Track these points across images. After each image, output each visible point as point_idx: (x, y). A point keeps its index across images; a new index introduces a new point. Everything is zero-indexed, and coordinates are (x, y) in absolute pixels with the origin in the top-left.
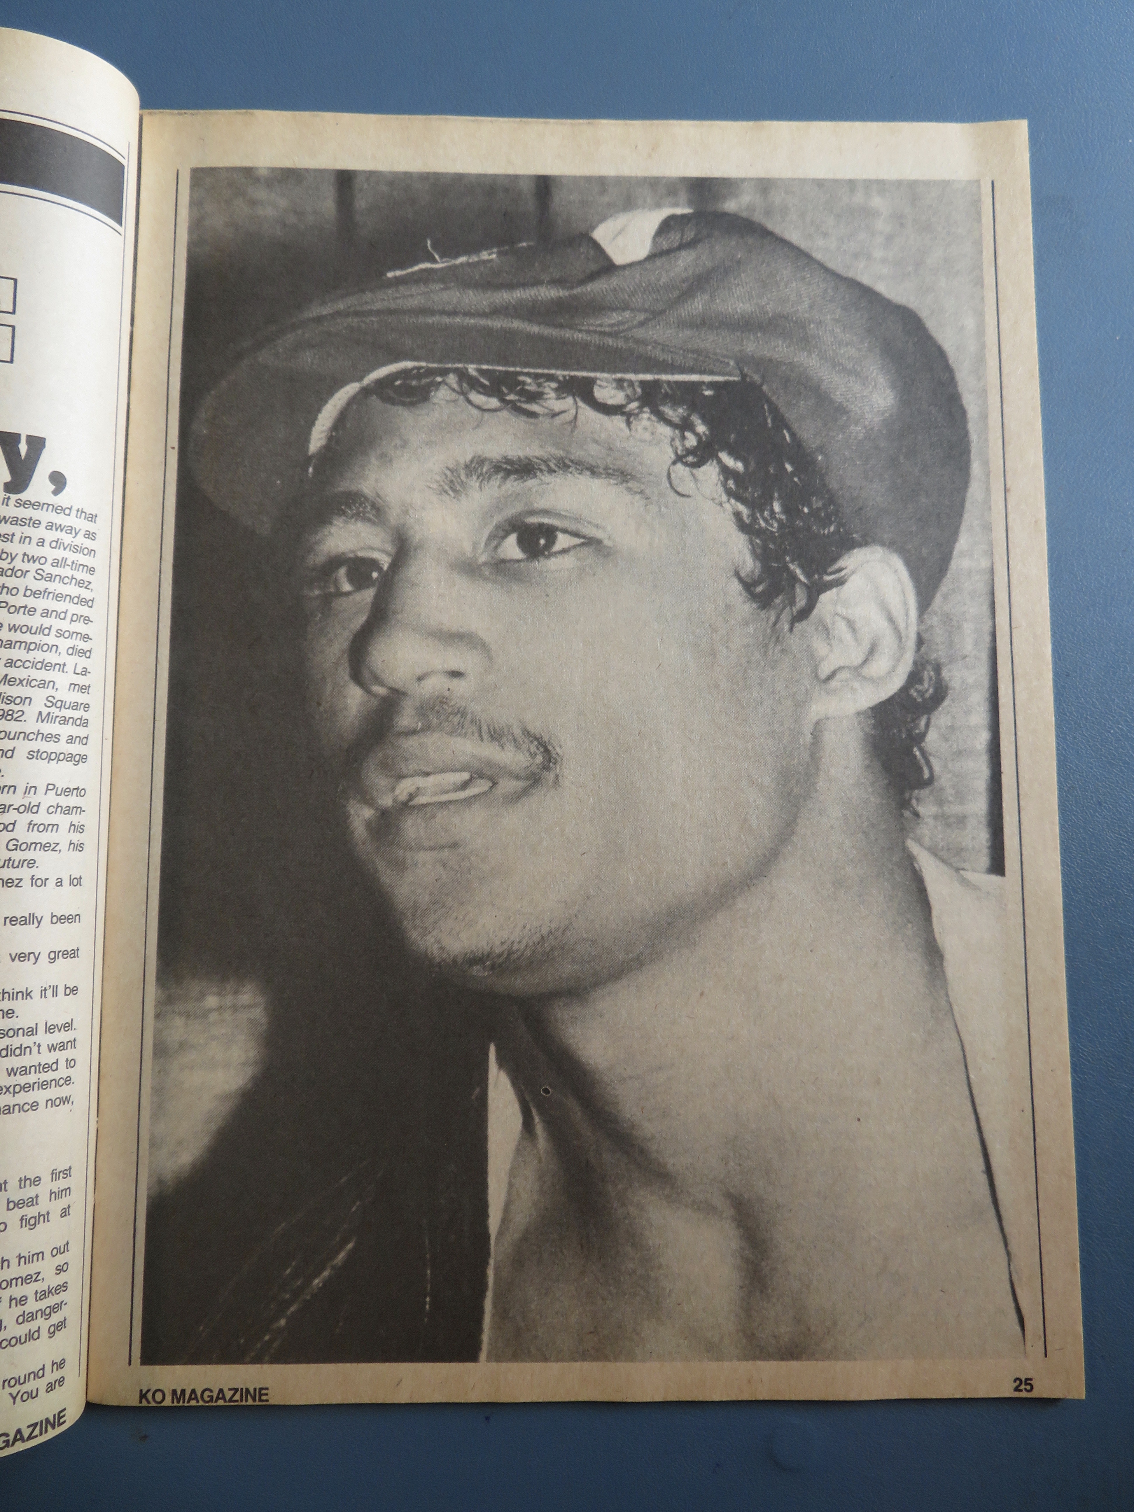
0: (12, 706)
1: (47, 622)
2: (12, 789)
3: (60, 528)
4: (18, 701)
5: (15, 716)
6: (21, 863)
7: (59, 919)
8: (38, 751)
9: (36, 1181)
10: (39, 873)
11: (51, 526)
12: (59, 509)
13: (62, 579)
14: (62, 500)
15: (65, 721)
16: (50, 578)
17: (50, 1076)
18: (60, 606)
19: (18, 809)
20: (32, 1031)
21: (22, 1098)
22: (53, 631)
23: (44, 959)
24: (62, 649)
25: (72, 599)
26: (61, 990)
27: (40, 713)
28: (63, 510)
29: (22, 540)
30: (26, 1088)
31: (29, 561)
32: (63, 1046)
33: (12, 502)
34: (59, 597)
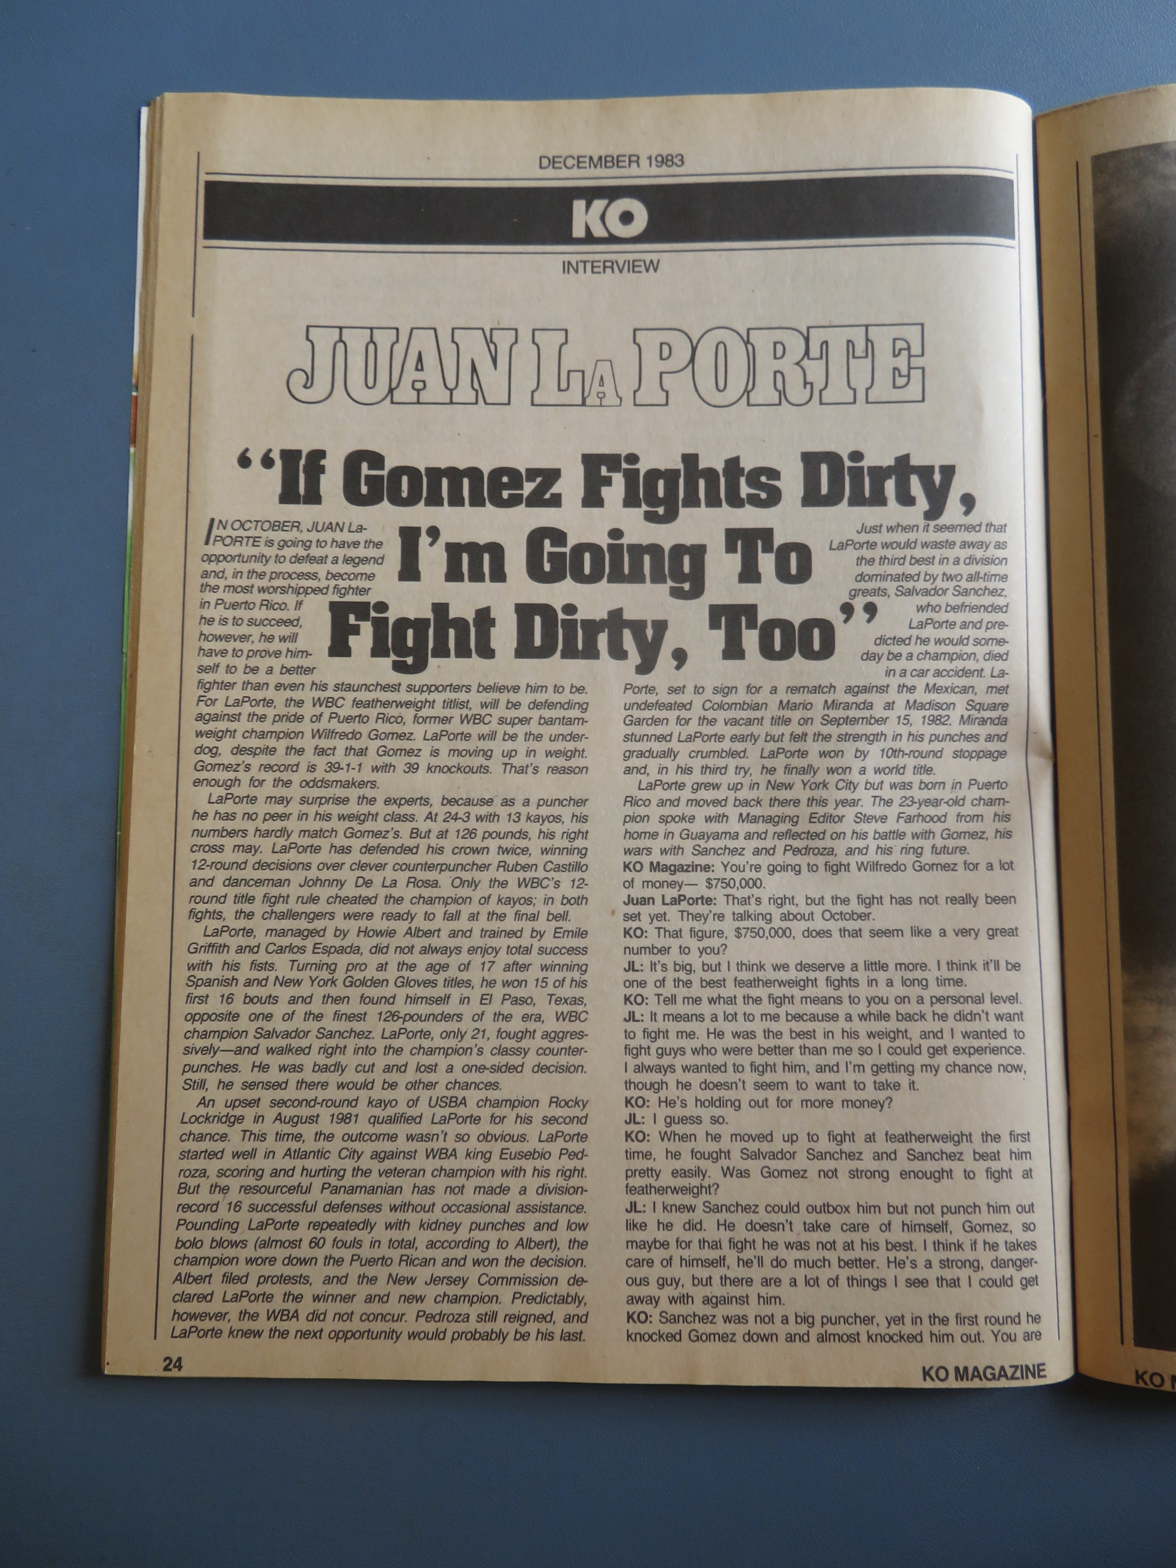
0: (940, 712)
1: (965, 633)
2: (942, 785)
3: (972, 545)
4: (945, 706)
5: (943, 720)
6: (955, 850)
7: (994, 900)
8: (961, 751)
9: (997, 1138)
10: (971, 858)
11: (965, 545)
12: (970, 528)
13: (976, 592)
14: (974, 518)
15: (983, 722)
16: (966, 593)
17: (999, 1042)
18: (975, 617)
19: (947, 803)
20: (979, 1000)
21: (975, 1060)
22: (971, 641)
23: (983, 935)
24: (980, 656)
25: (986, 609)
26: (1003, 965)
27: (962, 716)
28: (974, 528)
29: (941, 562)
30: (980, 1051)
31: (947, 580)
32: (1010, 1018)
33: (931, 528)
34: (974, 609)
